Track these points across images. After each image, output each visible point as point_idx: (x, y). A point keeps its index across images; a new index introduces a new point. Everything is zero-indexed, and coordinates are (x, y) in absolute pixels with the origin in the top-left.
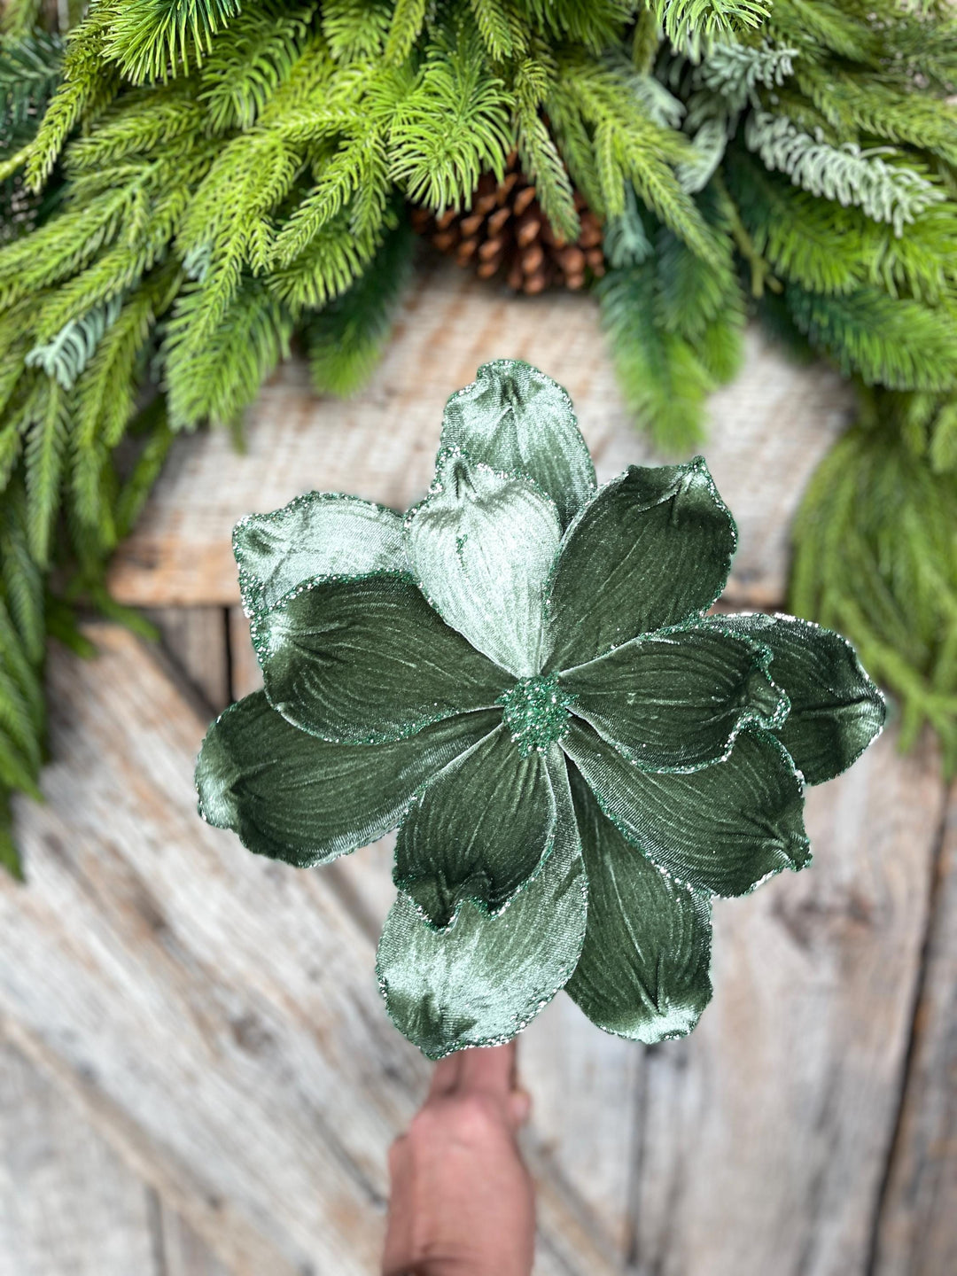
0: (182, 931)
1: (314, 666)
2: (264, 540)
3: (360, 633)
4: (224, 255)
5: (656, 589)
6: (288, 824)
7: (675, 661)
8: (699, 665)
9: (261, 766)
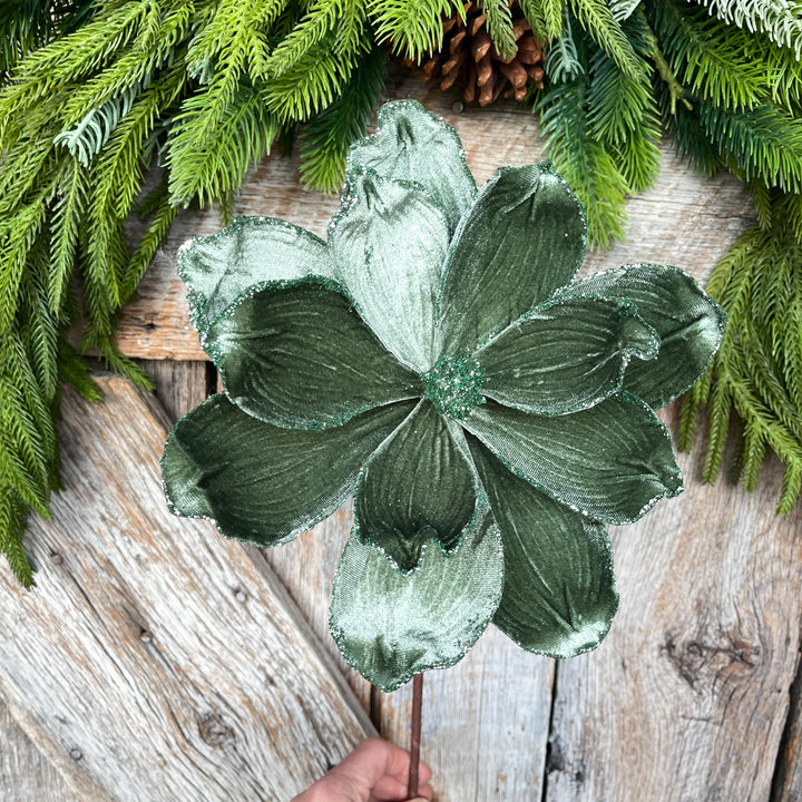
1: (259, 367)
2: (206, 261)
3: (289, 340)
4: (226, 66)
6: (248, 514)
7: (551, 334)
8: (572, 333)
9: (217, 466)
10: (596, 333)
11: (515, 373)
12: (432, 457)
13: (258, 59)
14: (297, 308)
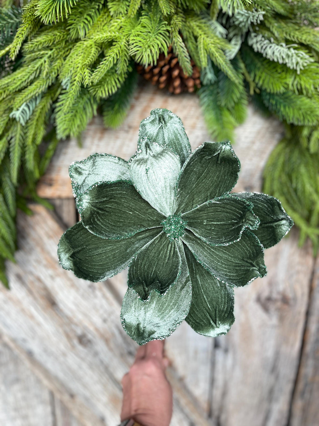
0: (61, 306)
1: (98, 213)
2: (80, 170)
3: (113, 202)
4: (75, 80)
5: (212, 185)
6: (90, 268)
7: (220, 209)
8: (228, 210)
9: (80, 248)
10: (237, 212)
11: (204, 222)
12: (166, 252)
13: (87, 77)
14: (116, 190)
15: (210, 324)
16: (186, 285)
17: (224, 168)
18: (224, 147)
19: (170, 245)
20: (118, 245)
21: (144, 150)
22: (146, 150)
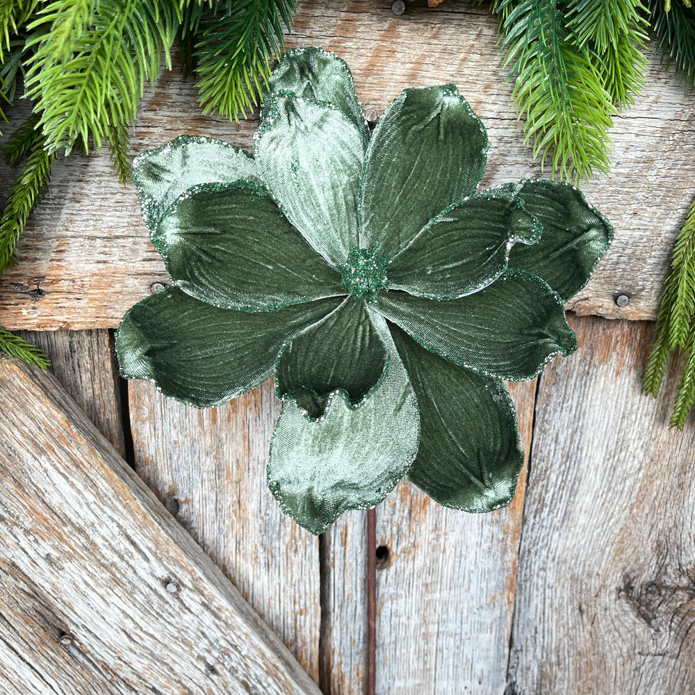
1: (200, 259)
2: (155, 171)
3: (229, 240)
5: (435, 193)
6: (190, 383)
7: (457, 234)
8: (474, 232)
9: (165, 343)
10: (493, 229)
11: (428, 270)
12: (355, 341)
14: (232, 211)
15: (470, 482)
16: (404, 402)
17: (453, 150)
18: (447, 100)
19: (361, 328)
20: (249, 340)
21: (284, 116)
22: (289, 116)
